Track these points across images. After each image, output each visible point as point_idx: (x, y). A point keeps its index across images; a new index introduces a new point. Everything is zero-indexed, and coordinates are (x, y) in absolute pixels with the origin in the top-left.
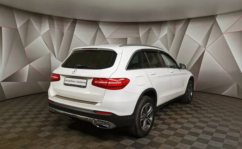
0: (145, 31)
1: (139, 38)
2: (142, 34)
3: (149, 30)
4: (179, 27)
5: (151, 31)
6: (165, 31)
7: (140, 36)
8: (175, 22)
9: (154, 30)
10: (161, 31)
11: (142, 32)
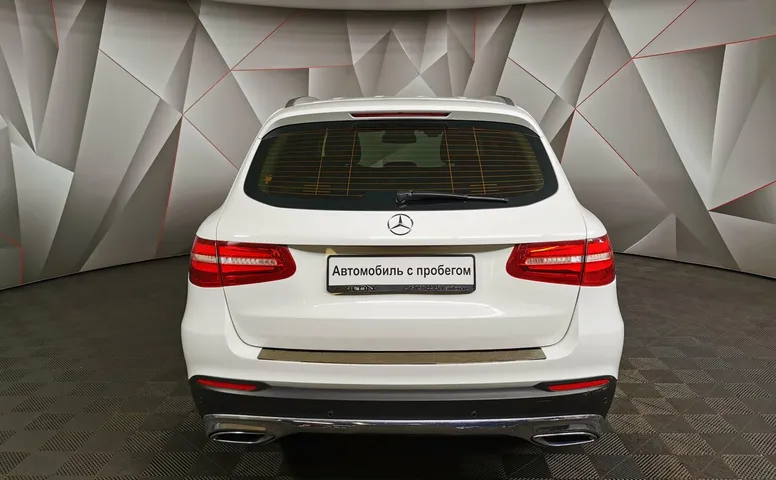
0: (370, 46)
1: (350, 69)
2: (360, 56)
3: (386, 40)
4: (489, 31)
5: (390, 45)
6: (441, 45)
7: (354, 62)
8: (473, 15)
9: (403, 40)
10: (428, 44)
11: (360, 48)
